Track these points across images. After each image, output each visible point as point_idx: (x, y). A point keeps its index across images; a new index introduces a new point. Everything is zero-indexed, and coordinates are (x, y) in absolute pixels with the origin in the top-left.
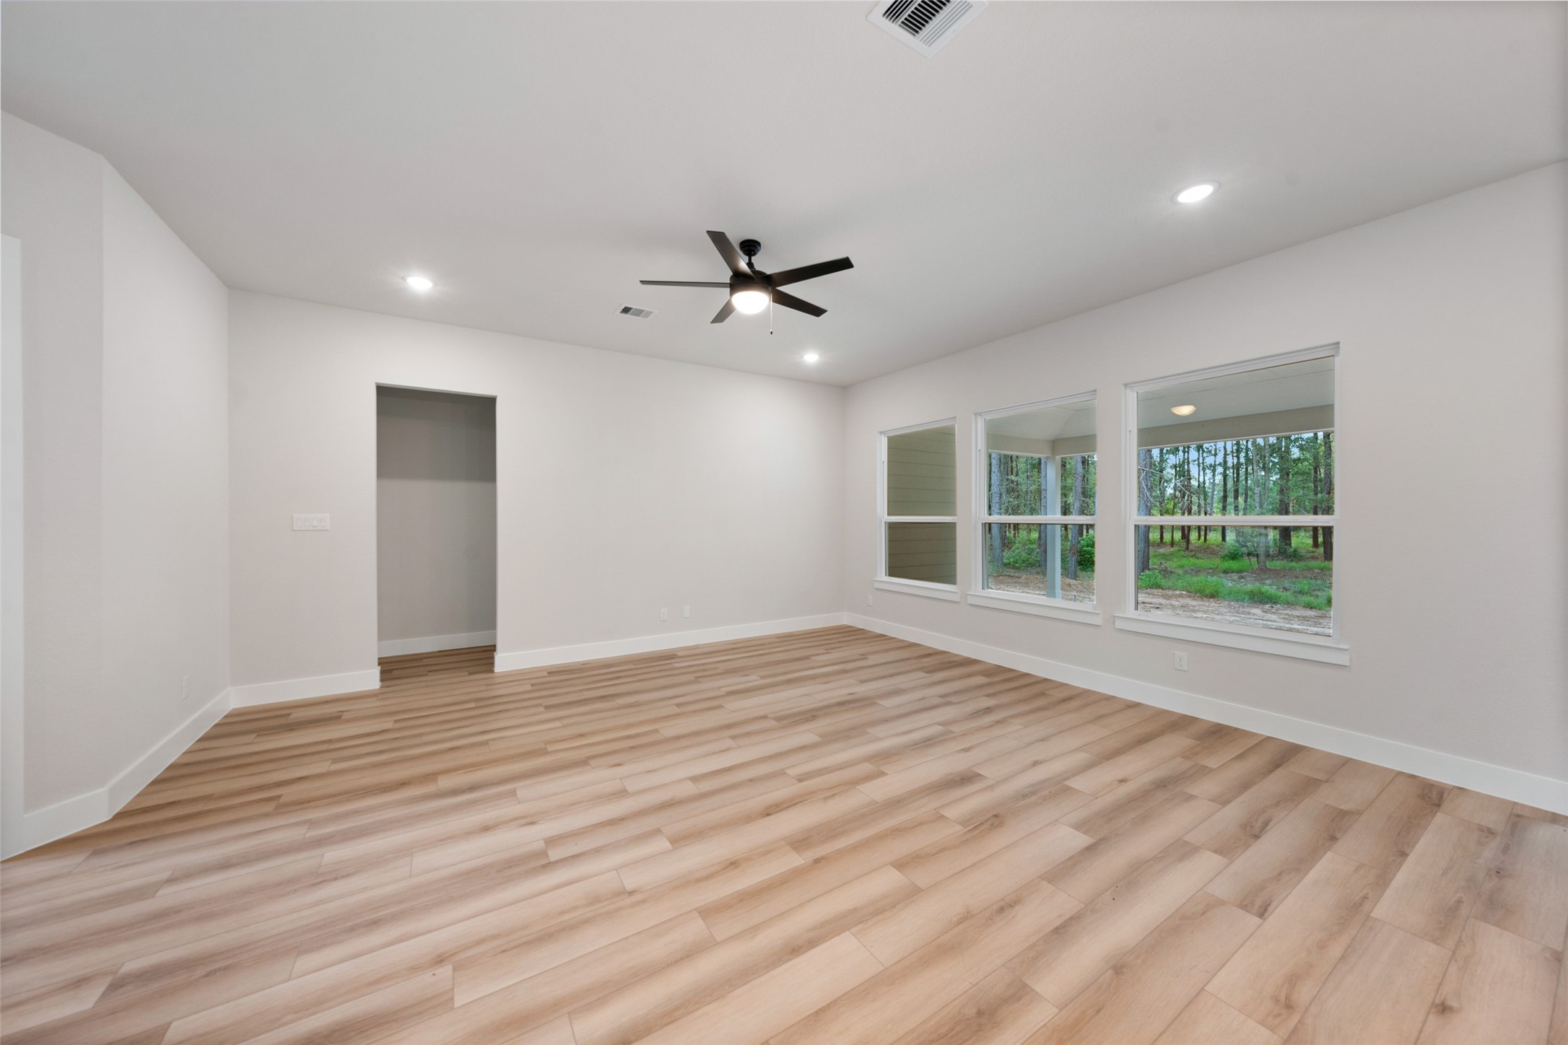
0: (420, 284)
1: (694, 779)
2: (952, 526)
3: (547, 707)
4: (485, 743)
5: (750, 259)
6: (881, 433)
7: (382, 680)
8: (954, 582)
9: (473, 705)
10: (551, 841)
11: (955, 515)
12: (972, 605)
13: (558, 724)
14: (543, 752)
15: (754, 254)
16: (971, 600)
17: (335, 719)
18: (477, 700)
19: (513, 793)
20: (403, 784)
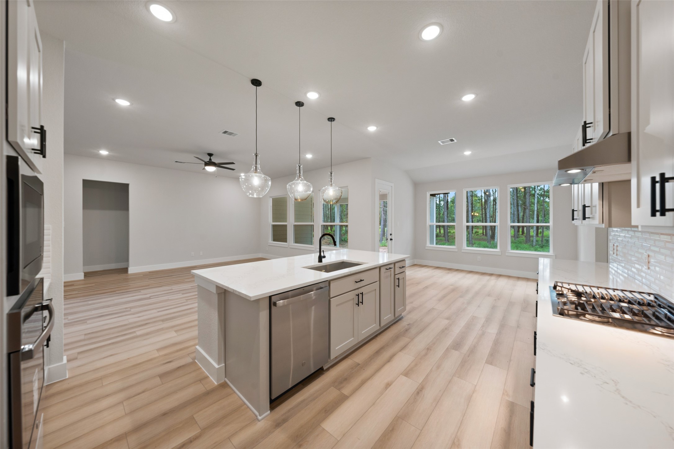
0: (104, 152)
1: (191, 287)
2: (286, 226)
3: (149, 279)
4: (130, 286)
5: (210, 157)
6: (270, 197)
7: (84, 277)
8: (286, 242)
9: (123, 280)
10: (150, 296)
11: (286, 222)
12: (290, 248)
13: (153, 281)
14: (149, 286)
15: (212, 156)
16: (290, 247)
17: (72, 285)
18: (123, 279)
19: (140, 292)
20: (105, 293)
